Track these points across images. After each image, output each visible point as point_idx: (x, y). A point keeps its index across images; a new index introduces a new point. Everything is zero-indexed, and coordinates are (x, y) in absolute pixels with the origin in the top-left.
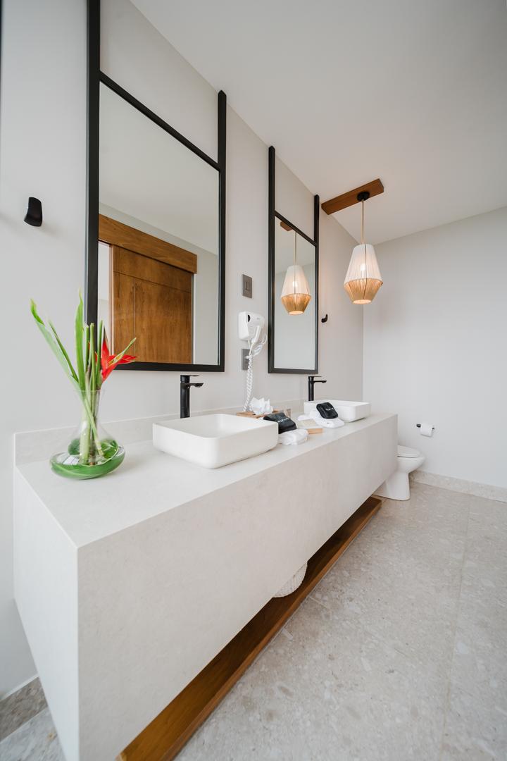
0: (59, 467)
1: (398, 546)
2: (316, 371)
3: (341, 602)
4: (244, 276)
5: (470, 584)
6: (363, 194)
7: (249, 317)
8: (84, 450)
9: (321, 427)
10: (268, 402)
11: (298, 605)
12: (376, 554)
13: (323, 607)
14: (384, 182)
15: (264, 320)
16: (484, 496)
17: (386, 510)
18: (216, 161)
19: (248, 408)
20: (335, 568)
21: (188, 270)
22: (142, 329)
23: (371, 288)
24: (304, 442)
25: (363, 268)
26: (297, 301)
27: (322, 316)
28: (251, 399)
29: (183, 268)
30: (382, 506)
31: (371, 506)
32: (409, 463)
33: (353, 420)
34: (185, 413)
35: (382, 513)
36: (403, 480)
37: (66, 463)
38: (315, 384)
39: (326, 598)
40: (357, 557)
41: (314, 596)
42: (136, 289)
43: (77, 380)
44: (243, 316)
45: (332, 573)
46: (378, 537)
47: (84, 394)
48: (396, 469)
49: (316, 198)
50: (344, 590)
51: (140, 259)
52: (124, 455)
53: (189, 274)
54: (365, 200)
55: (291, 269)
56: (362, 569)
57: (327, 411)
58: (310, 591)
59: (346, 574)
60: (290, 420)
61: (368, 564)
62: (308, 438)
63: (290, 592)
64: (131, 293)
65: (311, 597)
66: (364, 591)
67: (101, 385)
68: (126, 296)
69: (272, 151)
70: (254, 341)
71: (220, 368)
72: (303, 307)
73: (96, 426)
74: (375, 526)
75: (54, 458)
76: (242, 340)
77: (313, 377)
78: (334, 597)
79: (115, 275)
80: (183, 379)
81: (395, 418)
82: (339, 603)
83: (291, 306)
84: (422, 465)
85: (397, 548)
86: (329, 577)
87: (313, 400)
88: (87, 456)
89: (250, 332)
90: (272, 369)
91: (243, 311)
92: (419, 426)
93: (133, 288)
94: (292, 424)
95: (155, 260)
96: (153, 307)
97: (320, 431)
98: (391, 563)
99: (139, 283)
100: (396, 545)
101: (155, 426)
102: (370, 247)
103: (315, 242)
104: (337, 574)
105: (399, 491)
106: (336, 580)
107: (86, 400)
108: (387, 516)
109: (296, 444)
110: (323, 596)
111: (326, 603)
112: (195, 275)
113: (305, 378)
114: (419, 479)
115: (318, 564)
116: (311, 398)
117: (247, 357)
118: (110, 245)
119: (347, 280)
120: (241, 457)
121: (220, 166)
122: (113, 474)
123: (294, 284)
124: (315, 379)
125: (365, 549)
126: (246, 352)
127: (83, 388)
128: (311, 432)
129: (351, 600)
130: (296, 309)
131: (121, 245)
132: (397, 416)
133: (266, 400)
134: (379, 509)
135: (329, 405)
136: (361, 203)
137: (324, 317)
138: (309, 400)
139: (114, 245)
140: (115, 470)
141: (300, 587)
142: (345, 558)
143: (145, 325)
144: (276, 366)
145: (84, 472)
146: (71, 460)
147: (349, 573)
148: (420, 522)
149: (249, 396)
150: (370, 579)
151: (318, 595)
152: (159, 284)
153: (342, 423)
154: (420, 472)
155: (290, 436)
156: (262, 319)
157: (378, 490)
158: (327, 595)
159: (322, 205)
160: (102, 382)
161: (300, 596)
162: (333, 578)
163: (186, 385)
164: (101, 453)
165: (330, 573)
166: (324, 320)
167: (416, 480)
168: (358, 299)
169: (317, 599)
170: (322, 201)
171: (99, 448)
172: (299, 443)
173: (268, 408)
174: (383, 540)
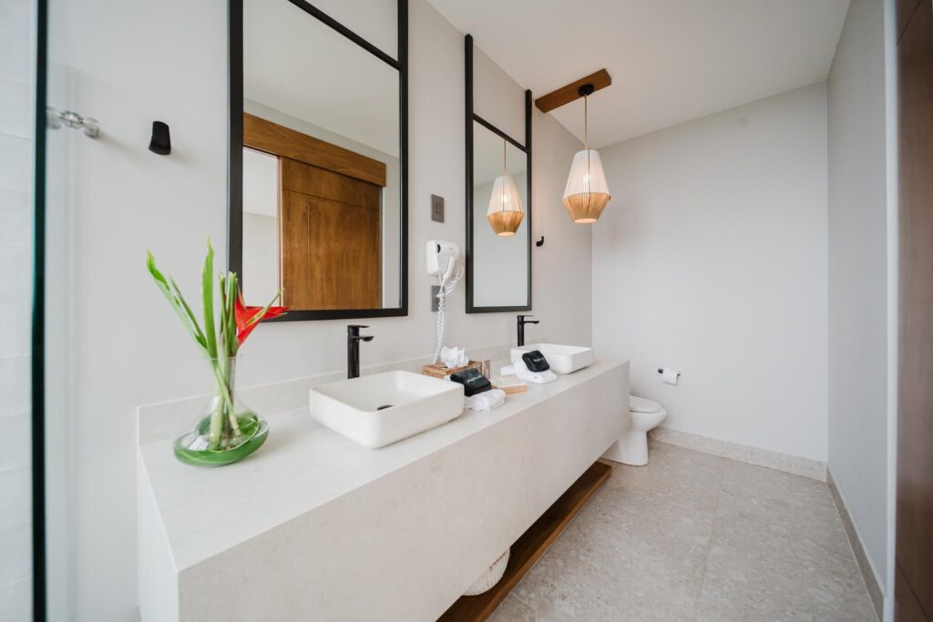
0: (185, 454)
1: (627, 527)
2: (529, 308)
3: (551, 601)
4: (433, 197)
5: (715, 578)
6: (585, 88)
7: (439, 246)
8: (215, 431)
9: (524, 384)
10: (462, 352)
11: (497, 605)
12: (600, 537)
13: (528, 607)
14: (610, 73)
15: (459, 249)
16: (743, 460)
17: (616, 480)
18: (396, 59)
19: (439, 358)
20: (547, 556)
21: (376, 182)
22: (318, 258)
23: (596, 204)
24: (500, 406)
25: (586, 178)
26: (507, 219)
27: (536, 238)
28: (442, 346)
29: (369, 180)
30: (613, 473)
31: (598, 474)
32: (647, 418)
33: (569, 370)
34: (354, 371)
35: (612, 482)
36: (640, 441)
37: (191, 448)
38: (526, 325)
39: (533, 595)
40: (576, 541)
41: (517, 593)
42: (311, 209)
43: (205, 346)
44: (432, 246)
45: (543, 562)
46: (604, 514)
47: (215, 363)
48: (630, 426)
49: (528, 93)
50: (556, 584)
51: (315, 171)
52: (267, 433)
53: (376, 188)
54: (588, 94)
55: (499, 181)
56: (581, 557)
57: (536, 362)
58: (513, 586)
59: (560, 563)
60: (484, 378)
61: (589, 550)
62: (506, 400)
63: (487, 589)
64: (304, 214)
65: (514, 595)
66: (581, 586)
67: (236, 350)
68: (297, 218)
69: (469, 40)
70: (446, 276)
71: (402, 311)
72: (514, 227)
73: (232, 401)
74: (601, 501)
75: (180, 440)
76: (433, 275)
77: (523, 317)
78: (542, 594)
79: (284, 193)
80: (351, 330)
81: (626, 367)
82: (547, 601)
83: (500, 226)
84: (665, 420)
85: (627, 529)
86: (540, 568)
87: (523, 344)
88: (218, 438)
89: (440, 266)
90: (471, 309)
91: (431, 240)
92: (661, 371)
93: (307, 207)
94: (486, 383)
95: (334, 172)
96: (332, 230)
97: (524, 389)
98: (617, 549)
99: (314, 201)
100: (625, 525)
101: (312, 393)
102: (594, 154)
103: (527, 148)
104: (549, 563)
105: (634, 453)
106: (546, 572)
107: (218, 371)
108: (617, 486)
109: (489, 409)
110: (529, 593)
111: (532, 602)
112: (384, 189)
113: (512, 318)
114: (661, 438)
115: (525, 551)
116: (521, 342)
117: (438, 296)
118: (279, 156)
119: (566, 196)
120: (413, 432)
121: (401, 65)
122: (252, 458)
123: (503, 199)
124: (525, 319)
125: (587, 531)
126: (436, 289)
127: (214, 354)
128: (509, 391)
129: (564, 598)
130: (505, 230)
131: (291, 156)
132: (629, 362)
133: (460, 349)
134: (609, 476)
135: (538, 354)
136: (583, 98)
137: (540, 240)
138: (519, 345)
139: (283, 157)
140: (257, 452)
141: (500, 582)
142: (561, 542)
143: (322, 252)
144: (476, 304)
145: (214, 459)
146: (199, 444)
147: (565, 562)
148: (659, 494)
149: (439, 344)
150: (590, 570)
151: (523, 592)
152: (339, 202)
153: (555, 377)
154: (663, 428)
155: (482, 400)
156: (457, 248)
157: (607, 452)
158: (534, 591)
159: (537, 101)
160: (238, 347)
161: (500, 594)
162: (543, 569)
163: (354, 337)
164: (237, 432)
165: (540, 562)
166: (540, 244)
167: (658, 438)
168: (581, 218)
169: (522, 597)
170: (535, 96)
171: (235, 426)
172: (492, 408)
173: (462, 359)
174: (610, 518)
